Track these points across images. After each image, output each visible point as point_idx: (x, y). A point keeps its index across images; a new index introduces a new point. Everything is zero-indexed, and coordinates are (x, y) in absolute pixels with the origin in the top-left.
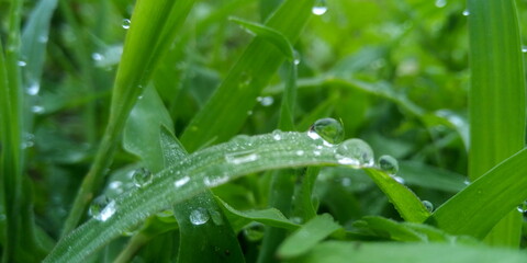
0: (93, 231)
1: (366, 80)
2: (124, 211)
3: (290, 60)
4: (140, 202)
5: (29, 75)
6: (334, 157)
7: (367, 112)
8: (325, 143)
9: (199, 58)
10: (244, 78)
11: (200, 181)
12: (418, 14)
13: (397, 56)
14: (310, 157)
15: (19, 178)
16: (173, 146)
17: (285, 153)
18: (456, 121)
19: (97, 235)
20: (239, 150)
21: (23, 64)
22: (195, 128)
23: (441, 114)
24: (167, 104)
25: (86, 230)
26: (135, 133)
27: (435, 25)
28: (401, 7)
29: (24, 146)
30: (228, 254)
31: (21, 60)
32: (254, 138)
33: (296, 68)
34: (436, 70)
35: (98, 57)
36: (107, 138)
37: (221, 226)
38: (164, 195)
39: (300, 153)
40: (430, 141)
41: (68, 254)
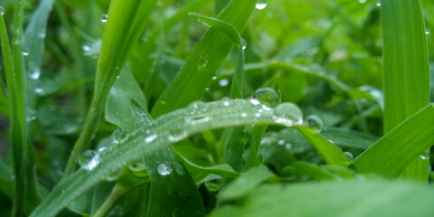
0: (81, 177)
1: (303, 64)
2: (106, 162)
3: (239, 46)
4: (118, 155)
5: (31, 63)
6: (271, 118)
7: (305, 90)
8: (264, 107)
9: (168, 50)
10: (202, 62)
11: (165, 137)
12: (344, 10)
13: (329, 45)
14: (252, 118)
15: (25, 146)
16: (142, 114)
17: (232, 115)
18: (376, 94)
19: (85, 180)
20: (196, 114)
21: (26, 54)
22: (163, 102)
23: (363, 89)
24: (142, 87)
25: (76, 177)
26: (115, 107)
27: (360, 19)
28: (332, 5)
29: (29, 120)
30: (189, 198)
31: (24, 51)
32: (208, 104)
33: (243, 52)
34: (361, 55)
35: (86, 48)
36: (92, 109)
37: (183, 176)
38: (137, 148)
39: (244, 115)
40: (357, 113)
41: (62, 196)
